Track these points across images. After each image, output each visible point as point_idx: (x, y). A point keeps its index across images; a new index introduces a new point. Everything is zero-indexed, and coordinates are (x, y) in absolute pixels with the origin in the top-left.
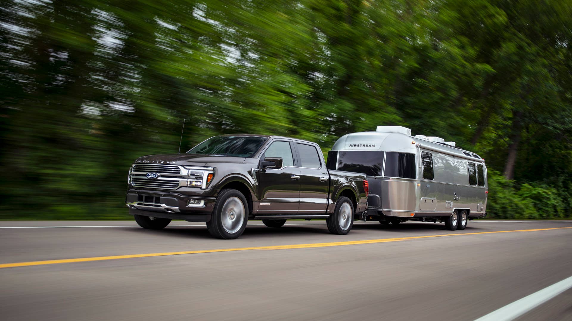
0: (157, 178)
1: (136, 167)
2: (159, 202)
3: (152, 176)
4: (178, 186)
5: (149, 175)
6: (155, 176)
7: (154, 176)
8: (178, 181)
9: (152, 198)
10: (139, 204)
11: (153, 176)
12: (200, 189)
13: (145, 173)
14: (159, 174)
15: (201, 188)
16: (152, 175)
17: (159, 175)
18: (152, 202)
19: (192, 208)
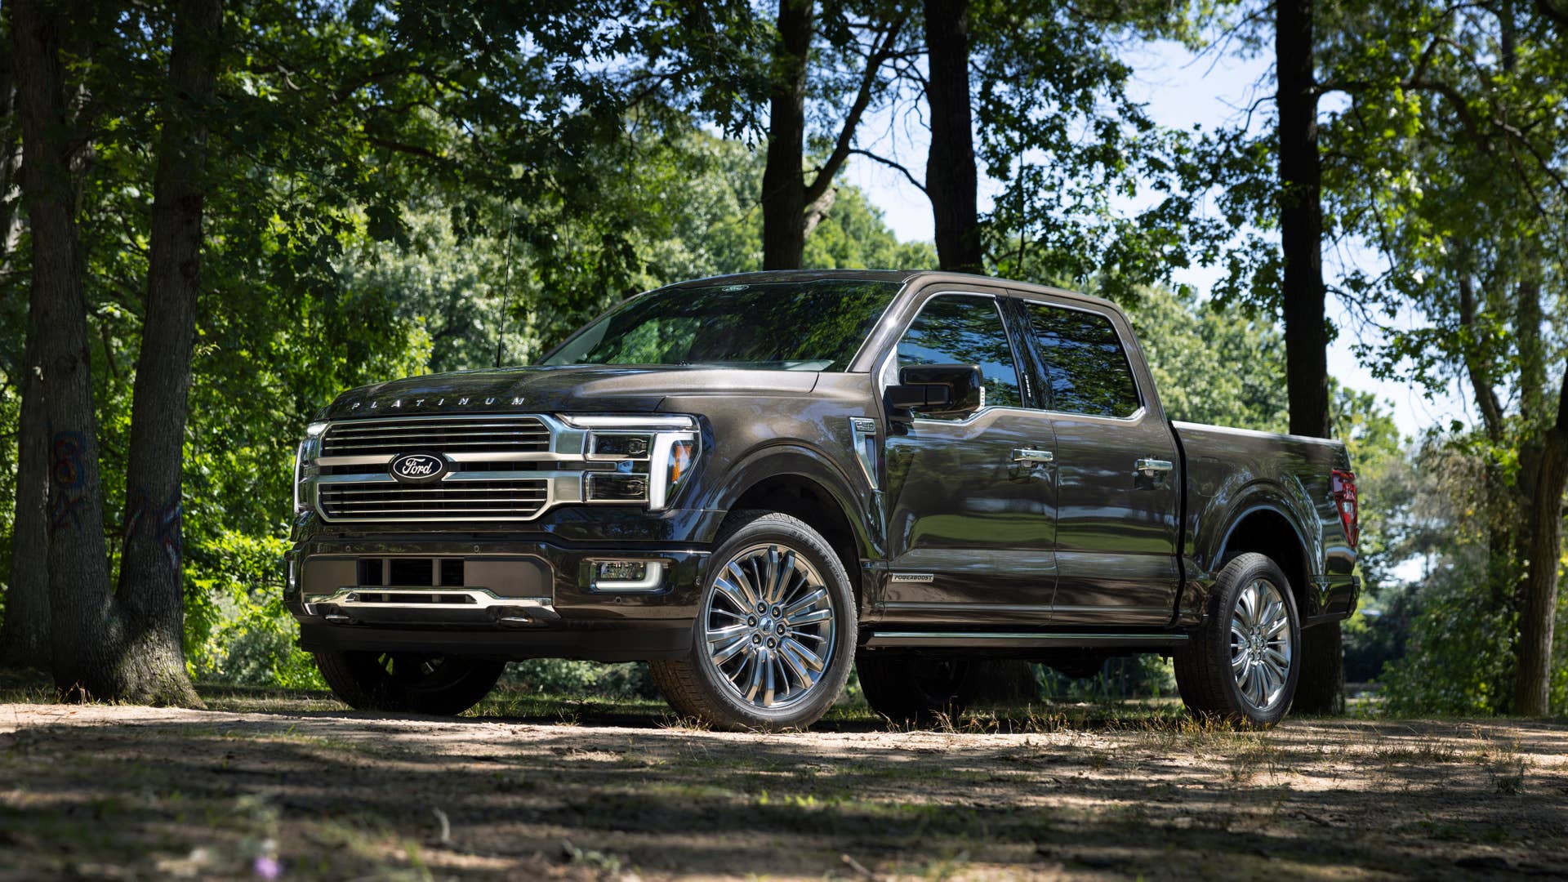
1: (338, 435)
2: (459, 583)
6: (434, 469)
10: (365, 598)
11: (426, 470)
13: (385, 459)
18: (428, 583)
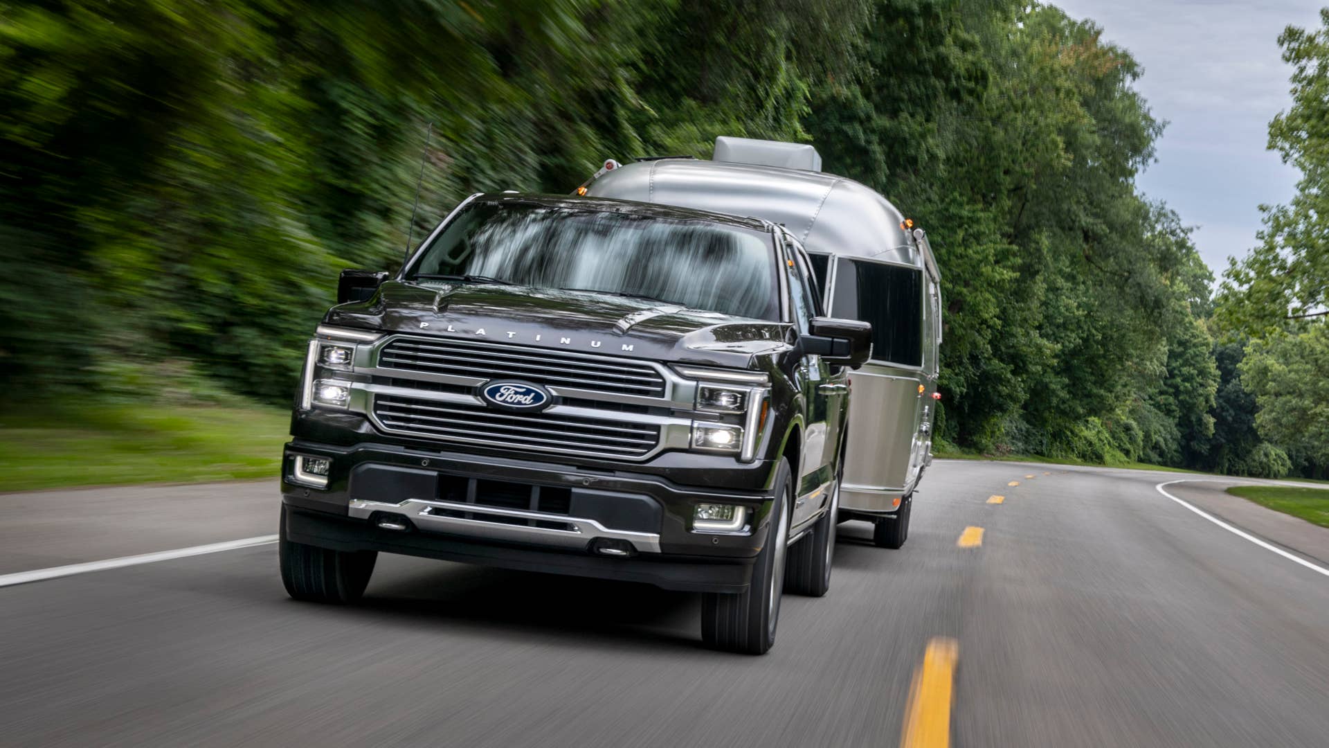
0: (546, 405)
3: (519, 397)
4: (654, 446)
5: (497, 390)
7: (529, 398)
8: (657, 428)
9: (527, 490)
12: (733, 460)
14: (553, 391)
15: (738, 457)
16: (516, 393)
17: (554, 393)
19: (708, 537)
